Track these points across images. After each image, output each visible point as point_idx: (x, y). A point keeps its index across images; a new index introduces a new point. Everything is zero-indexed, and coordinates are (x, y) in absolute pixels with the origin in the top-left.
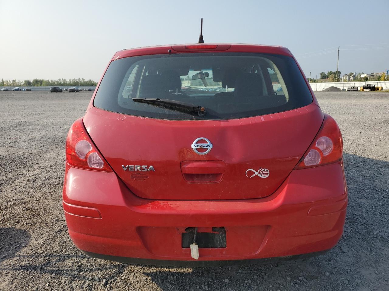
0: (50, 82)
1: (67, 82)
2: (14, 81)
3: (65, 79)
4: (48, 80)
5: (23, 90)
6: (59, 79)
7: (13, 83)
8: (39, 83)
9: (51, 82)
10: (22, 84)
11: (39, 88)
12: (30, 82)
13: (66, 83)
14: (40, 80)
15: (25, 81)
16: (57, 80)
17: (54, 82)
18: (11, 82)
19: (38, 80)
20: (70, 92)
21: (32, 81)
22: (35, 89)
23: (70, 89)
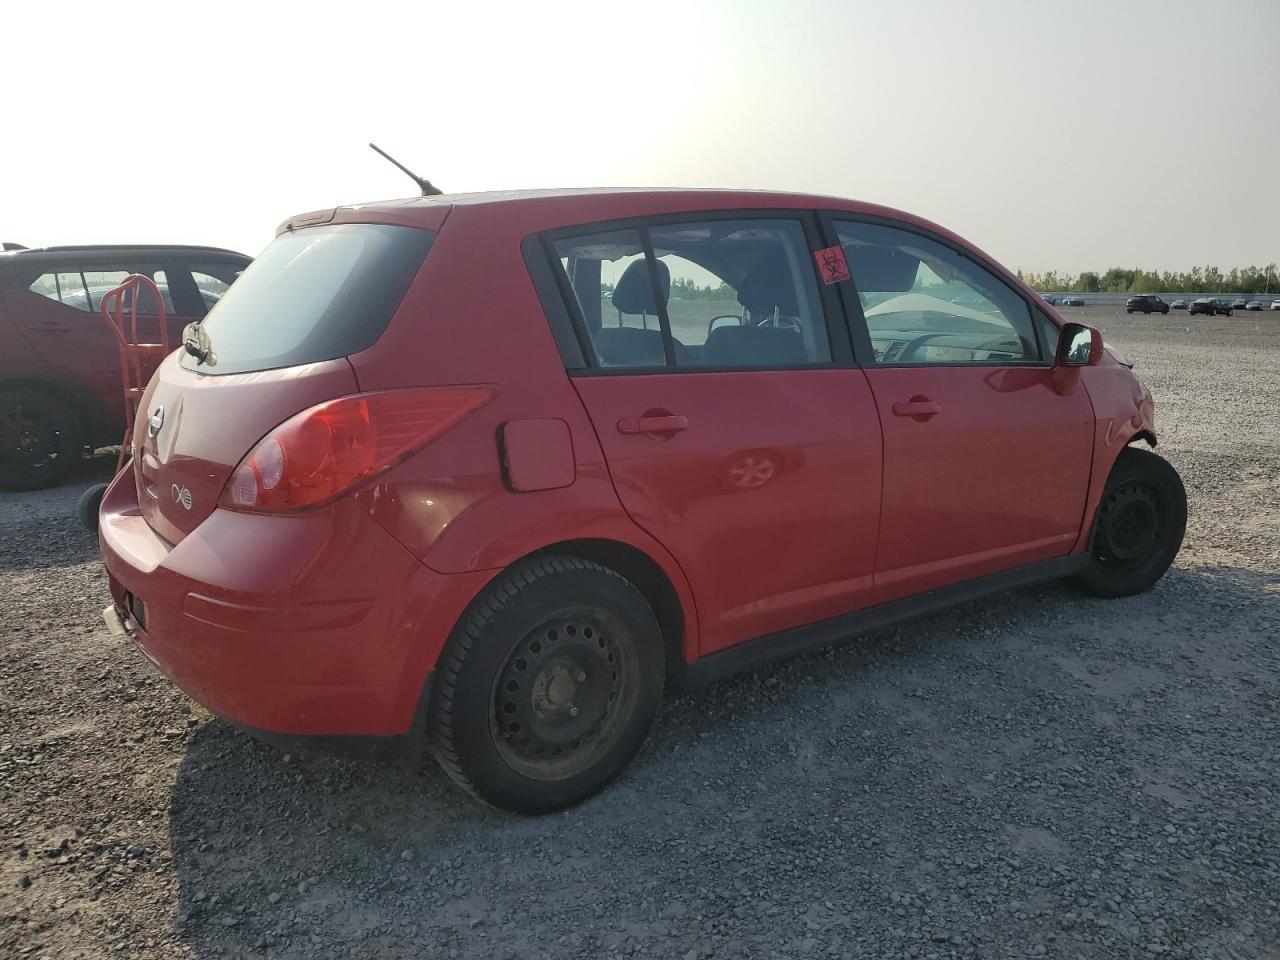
0: (1161, 277)
1: (1221, 277)
2: (1050, 274)
3: (1215, 271)
4: (1155, 274)
5: (1060, 305)
6: (1195, 271)
7: (1047, 282)
8: (1124, 281)
9: (1166, 278)
10: (1072, 283)
11: (1111, 297)
12: (1096, 278)
13: (1218, 281)
14: (1130, 272)
15: (1082, 276)
16: (1187, 271)
17: (1174, 279)
18: (1043, 278)
19: (1122, 272)
20: (1193, 313)
21: (1102, 274)
22: (1099, 302)
23: (1195, 304)
